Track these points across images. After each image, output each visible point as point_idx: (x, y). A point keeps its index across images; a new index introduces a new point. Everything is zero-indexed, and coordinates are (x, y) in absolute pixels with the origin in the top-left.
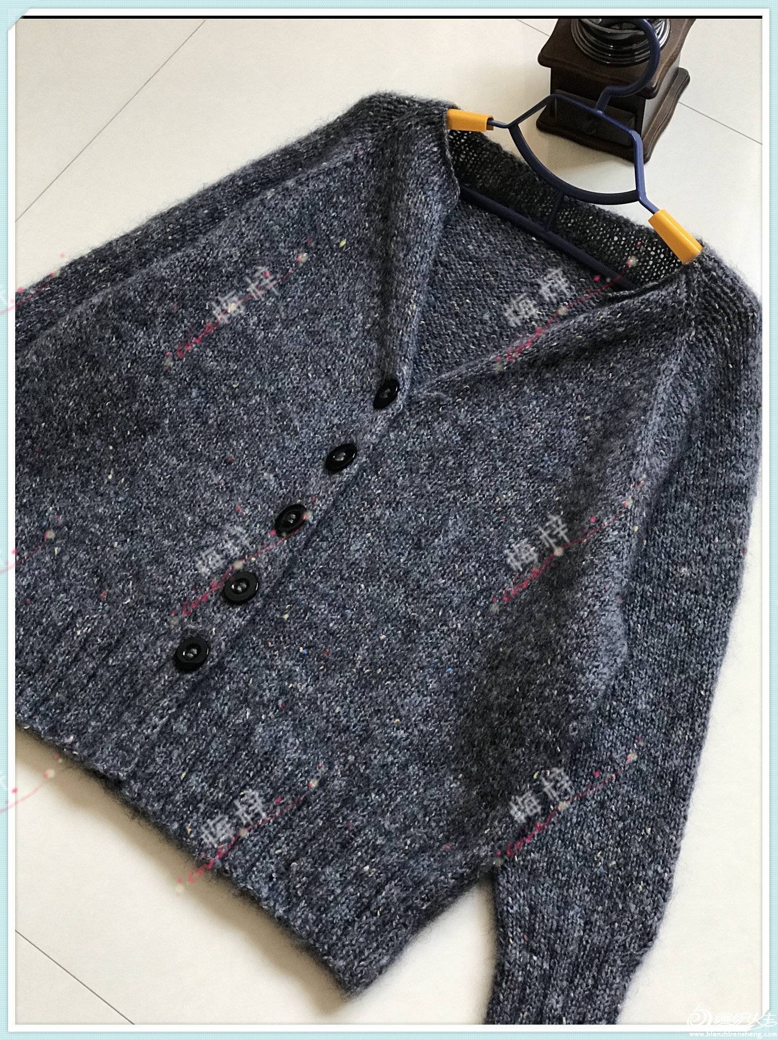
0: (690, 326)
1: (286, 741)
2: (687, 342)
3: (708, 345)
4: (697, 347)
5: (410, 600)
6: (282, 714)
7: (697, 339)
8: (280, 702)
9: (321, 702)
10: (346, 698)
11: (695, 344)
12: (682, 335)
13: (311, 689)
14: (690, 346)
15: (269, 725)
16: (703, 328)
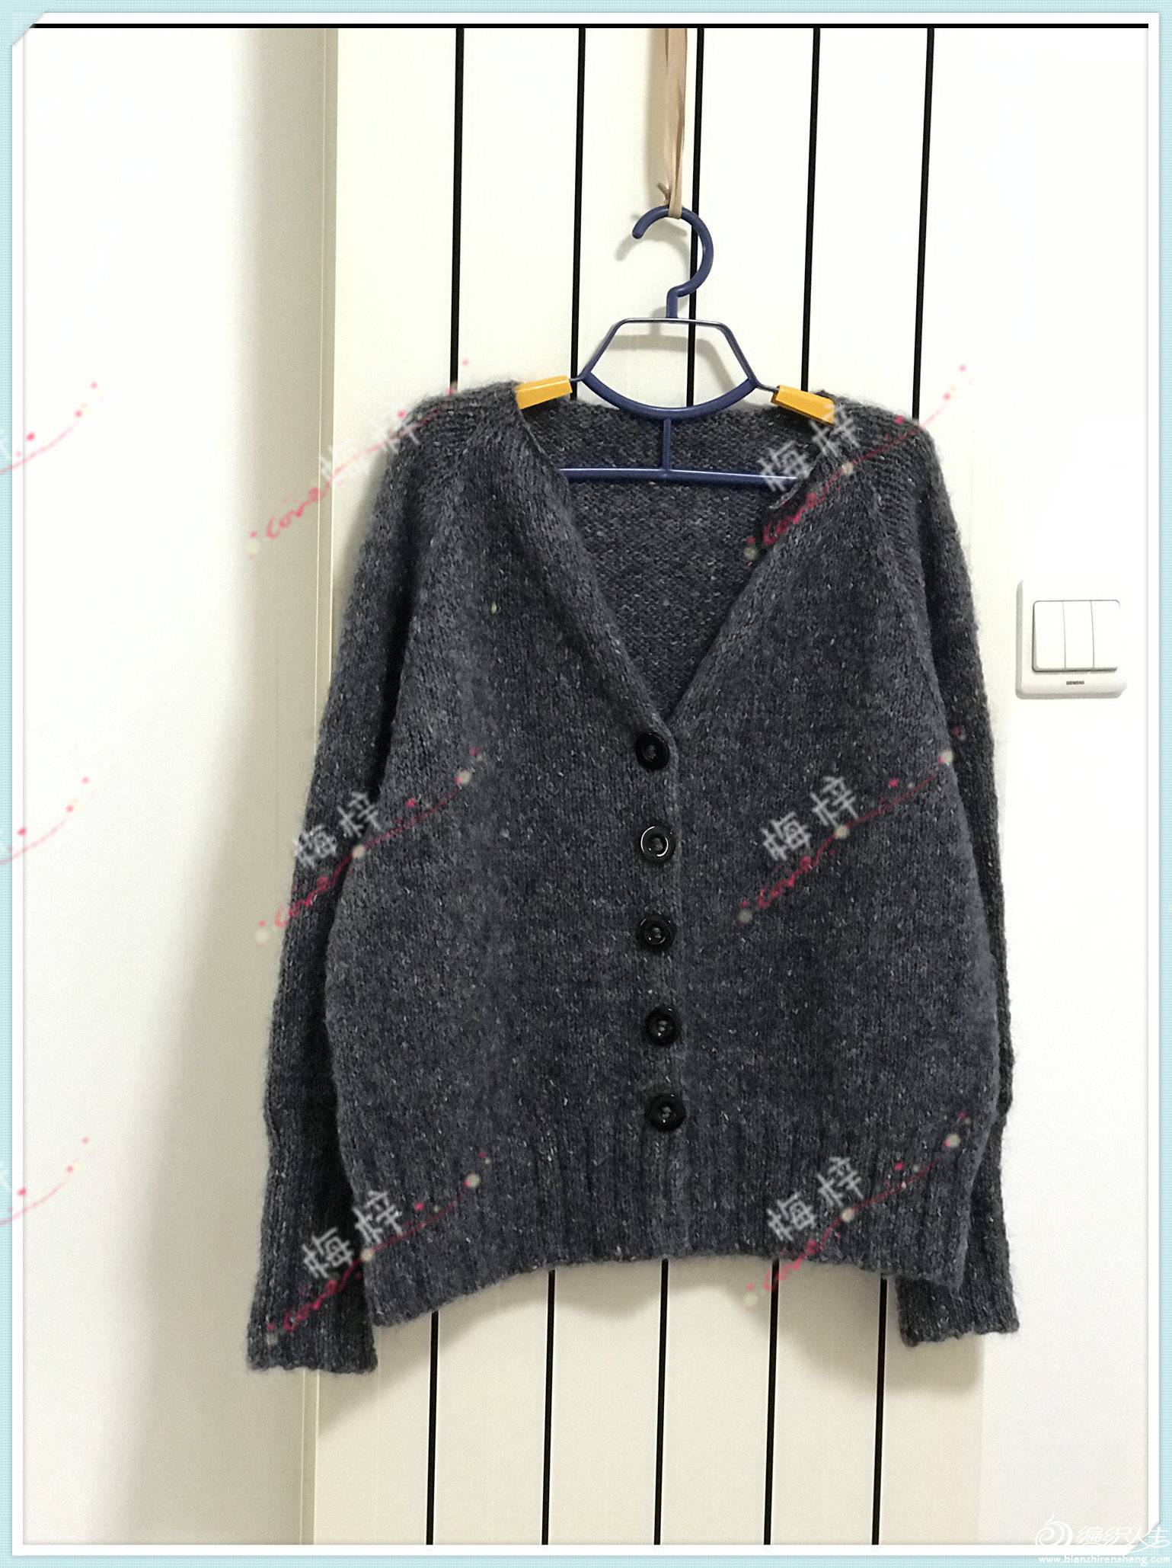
0: (872, 492)
1: (771, 1114)
2: (881, 511)
3: (899, 500)
4: (891, 507)
5: (791, 924)
6: (752, 1094)
7: (887, 500)
8: (744, 1087)
9: (778, 1063)
10: (795, 1046)
11: (887, 507)
12: (872, 506)
13: (761, 1058)
14: (886, 512)
15: (749, 1113)
16: (884, 486)
